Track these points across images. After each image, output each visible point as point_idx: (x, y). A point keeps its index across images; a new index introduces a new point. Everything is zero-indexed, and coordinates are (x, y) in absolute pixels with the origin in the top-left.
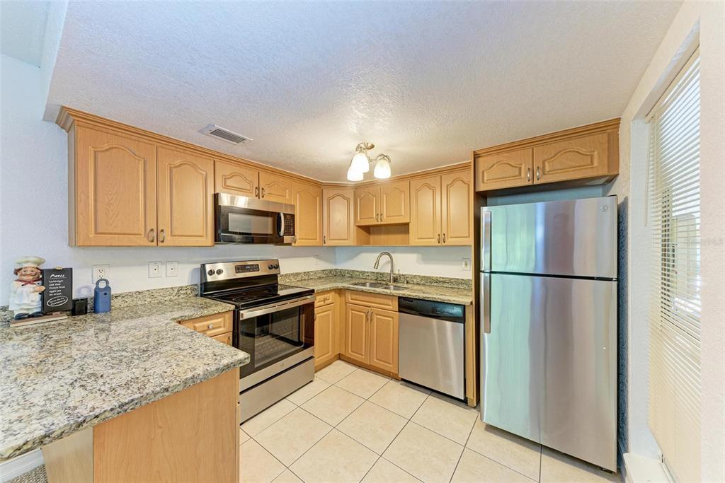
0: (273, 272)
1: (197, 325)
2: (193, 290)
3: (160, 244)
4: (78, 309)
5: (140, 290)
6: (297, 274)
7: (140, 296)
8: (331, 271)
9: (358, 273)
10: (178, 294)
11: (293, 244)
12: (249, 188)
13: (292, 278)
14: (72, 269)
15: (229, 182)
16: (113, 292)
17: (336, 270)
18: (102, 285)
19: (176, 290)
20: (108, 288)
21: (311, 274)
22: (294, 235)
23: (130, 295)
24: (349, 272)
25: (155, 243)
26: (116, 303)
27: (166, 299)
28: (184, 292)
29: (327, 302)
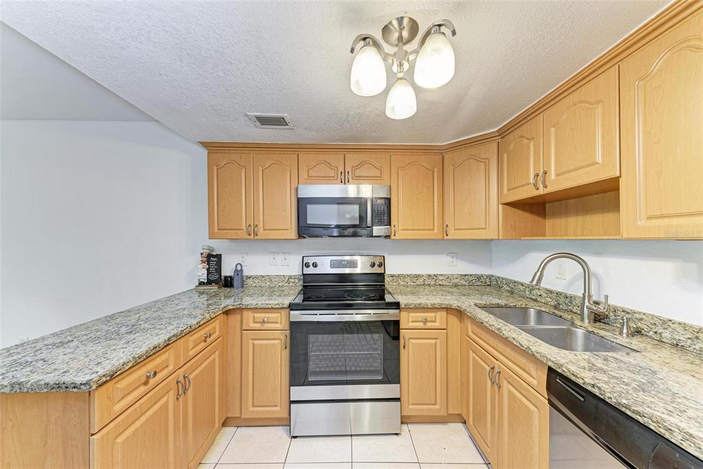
0: (377, 270)
1: (256, 315)
2: (300, 280)
3: (256, 237)
4: (228, 283)
5: (263, 274)
6: (417, 276)
7: (263, 279)
8: (479, 277)
9: (522, 288)
10: (288, 282)
11: (392, 237)
12: (333, 175)
13: (408, 280)
14: (221, 255)
15: (312, 173)
16: (246, 273)
17: (490, 277)
18: (239, 268)
19: (287, 279)
20: (242, 270)
21: (441, 278)
22: (390, 224)
23: (257, 277)
24: (509, 282)
25: (252, 237)
26: (250, 282)
27: (280, 284)
28: (292, 280)
29: (429, 325)
